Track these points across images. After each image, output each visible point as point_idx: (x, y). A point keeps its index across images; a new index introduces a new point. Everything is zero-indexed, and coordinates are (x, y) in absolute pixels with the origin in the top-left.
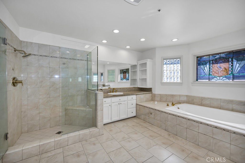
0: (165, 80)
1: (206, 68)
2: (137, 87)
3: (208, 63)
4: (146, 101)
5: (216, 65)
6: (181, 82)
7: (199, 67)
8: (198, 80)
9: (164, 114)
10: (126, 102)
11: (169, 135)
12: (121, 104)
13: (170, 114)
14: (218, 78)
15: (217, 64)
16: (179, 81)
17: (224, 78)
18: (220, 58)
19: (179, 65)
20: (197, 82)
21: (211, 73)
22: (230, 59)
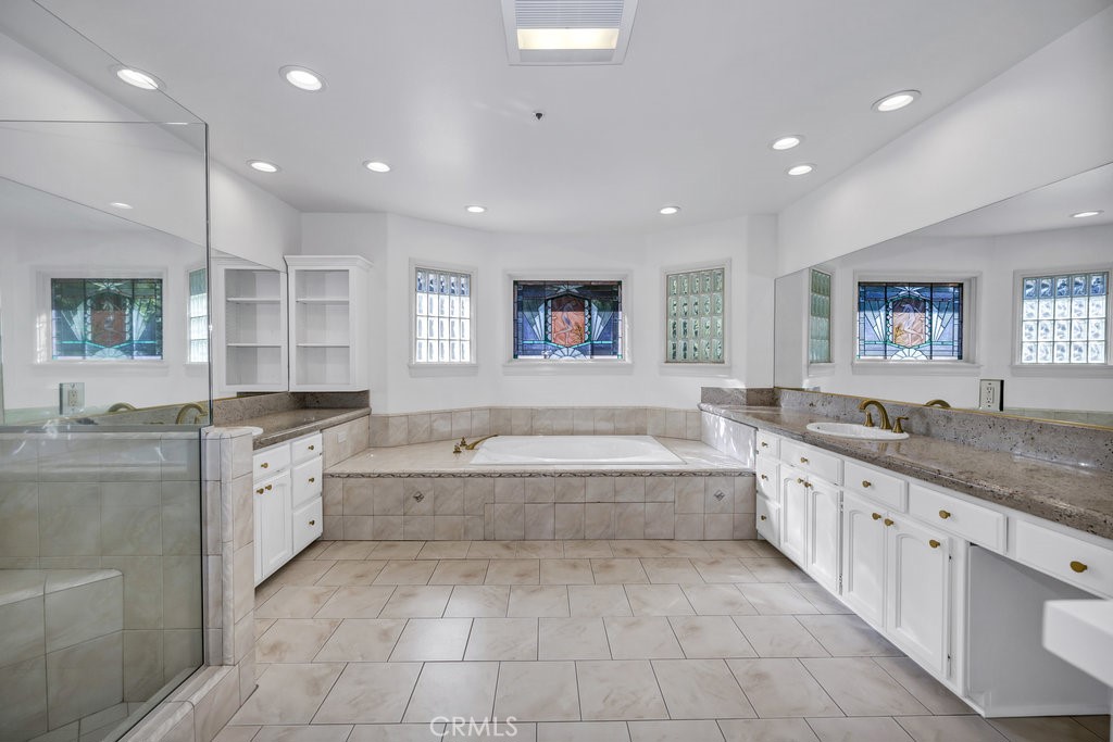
0: (423, 357)
1: (537, 320)
2: (286, 393)
3: (543, 306)
4: (355, 454)
5: (560, 313)
6: (474, 362)
7: (520, 313)
8: (520, 357)
9: (481, 480)
10: (288, 472)
11: (507, 547)
12: (269, 488)
13: (500, 476)
14: (565, 350)
15: (562, 310)
16: (467, 359)
17: (577, 352)
18: (568, 295)
19: (466, 300)
20: (515, 362)
21: (549, 338)
22: (587, 303)
